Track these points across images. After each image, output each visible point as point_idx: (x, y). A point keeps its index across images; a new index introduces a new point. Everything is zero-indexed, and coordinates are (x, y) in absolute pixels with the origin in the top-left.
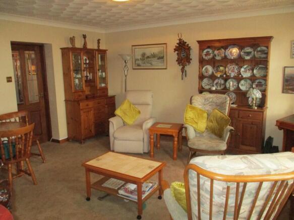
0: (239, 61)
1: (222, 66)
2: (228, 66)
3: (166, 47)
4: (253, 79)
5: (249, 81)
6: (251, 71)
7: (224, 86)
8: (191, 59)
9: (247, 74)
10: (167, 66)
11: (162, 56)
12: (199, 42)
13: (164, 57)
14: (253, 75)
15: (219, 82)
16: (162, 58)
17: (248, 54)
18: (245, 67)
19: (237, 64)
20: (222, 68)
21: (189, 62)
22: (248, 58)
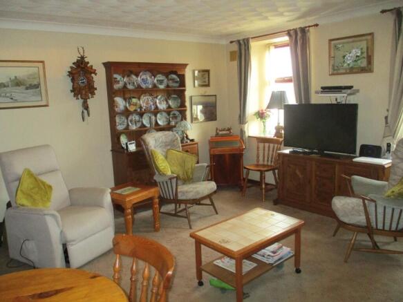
0: (153, 91)
1: (133, 97)
2: (142, 97)
3: (44, 68)
4: (169, 111)
5: (164, 114)
6: (165, 102)
7: (140, 123)
8: (96, 89)
9: (162, 106)
10: (48, 102)
11: (36, 83)
12: (105, 64)
13: (39, 84)
14: (169, 107)
15: (134, 119)
16: (37, 86)
17: (161, 82)
18: (159, 97)
19: (151, 95)
20: (134, 100)
21: (93, 94)
22: (162, 87)
